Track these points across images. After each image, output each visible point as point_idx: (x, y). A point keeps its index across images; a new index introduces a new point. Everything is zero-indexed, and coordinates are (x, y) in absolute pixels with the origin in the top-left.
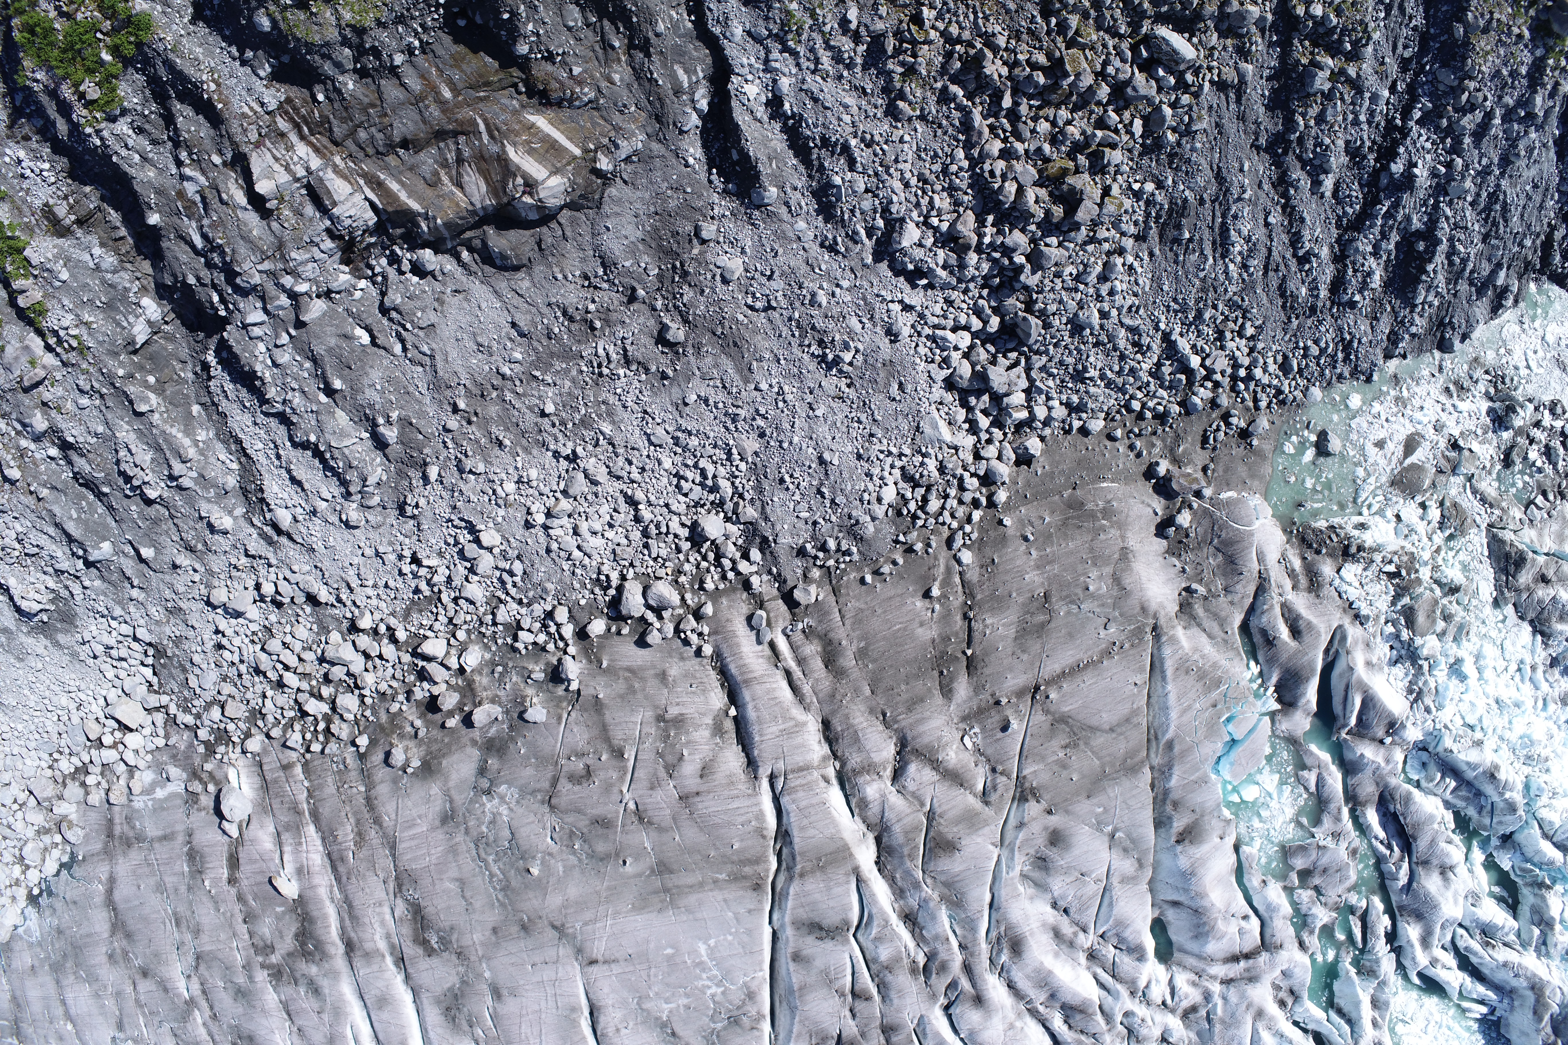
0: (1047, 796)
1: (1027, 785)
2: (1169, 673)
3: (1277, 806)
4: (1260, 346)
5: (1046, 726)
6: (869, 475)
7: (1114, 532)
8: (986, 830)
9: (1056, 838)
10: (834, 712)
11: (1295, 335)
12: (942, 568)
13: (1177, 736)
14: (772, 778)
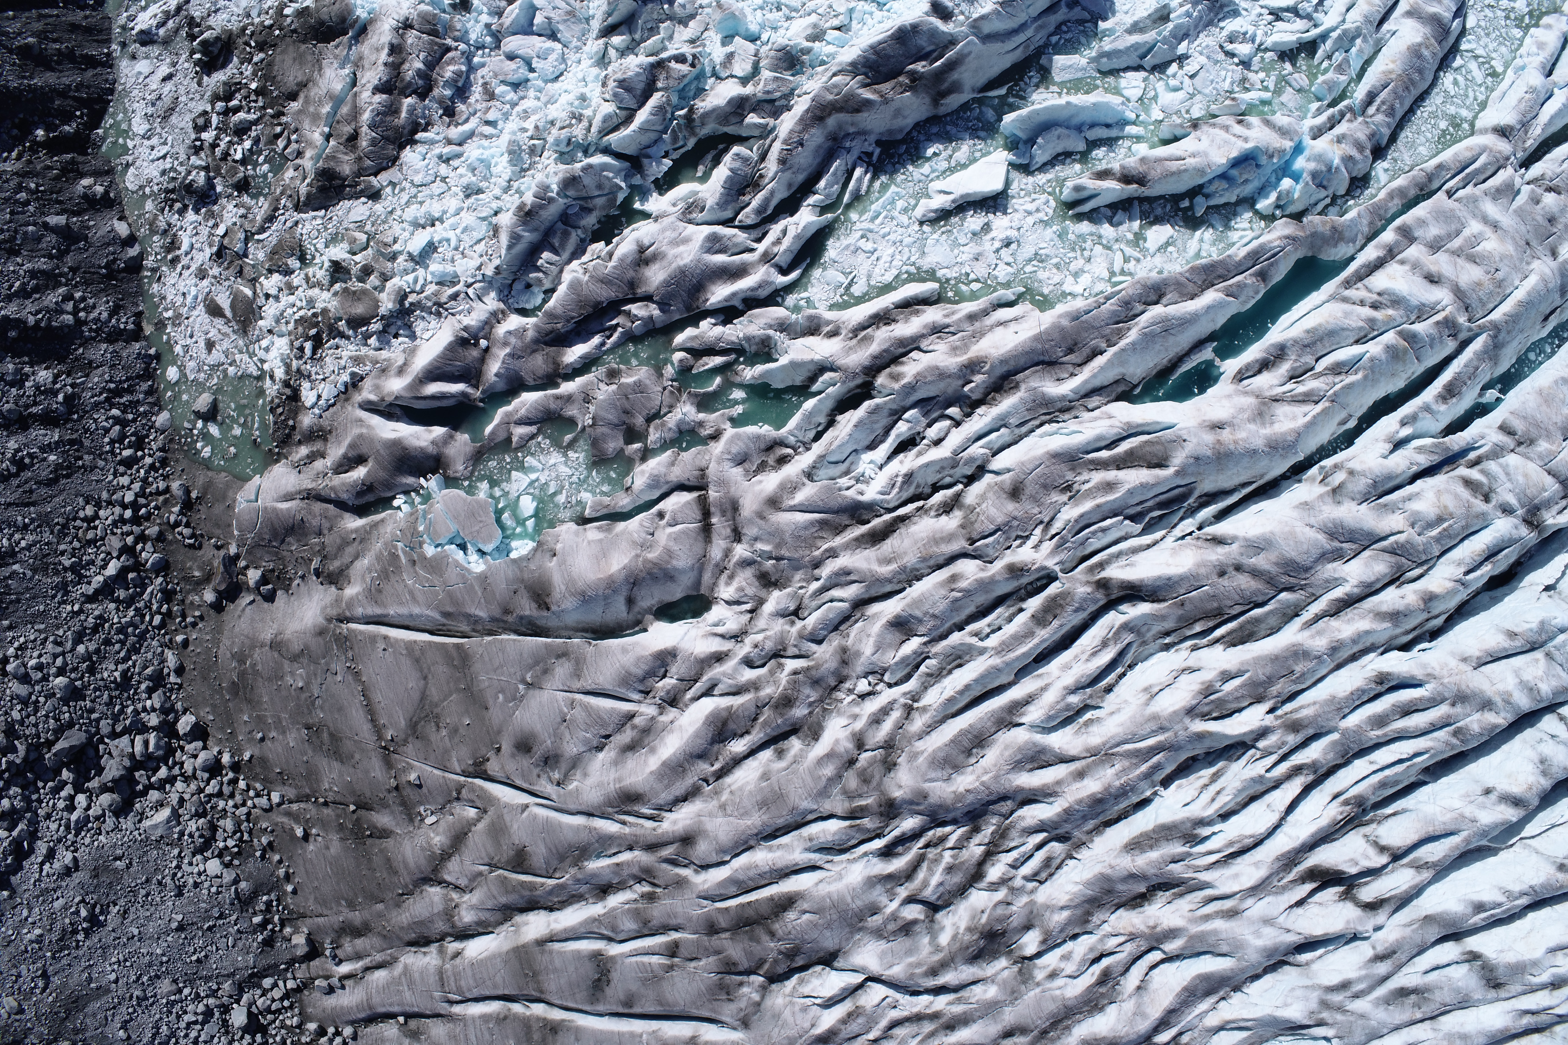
0: (483, 751)
1: (471, 769)
2: (378, 611)
3: (547, 472)
4: (105, 495)
5: (418, 744)
6: (196, 885)
7: (257, 655)
8: (507, 818)
9: (524, 746)
10: (399, 938)
11: (100, 455)
12: (285, 820)
13: (436, 608)
14: (452, 1002)
